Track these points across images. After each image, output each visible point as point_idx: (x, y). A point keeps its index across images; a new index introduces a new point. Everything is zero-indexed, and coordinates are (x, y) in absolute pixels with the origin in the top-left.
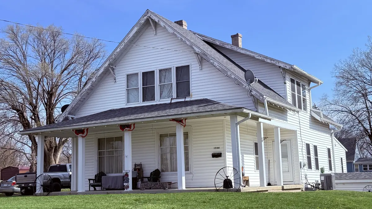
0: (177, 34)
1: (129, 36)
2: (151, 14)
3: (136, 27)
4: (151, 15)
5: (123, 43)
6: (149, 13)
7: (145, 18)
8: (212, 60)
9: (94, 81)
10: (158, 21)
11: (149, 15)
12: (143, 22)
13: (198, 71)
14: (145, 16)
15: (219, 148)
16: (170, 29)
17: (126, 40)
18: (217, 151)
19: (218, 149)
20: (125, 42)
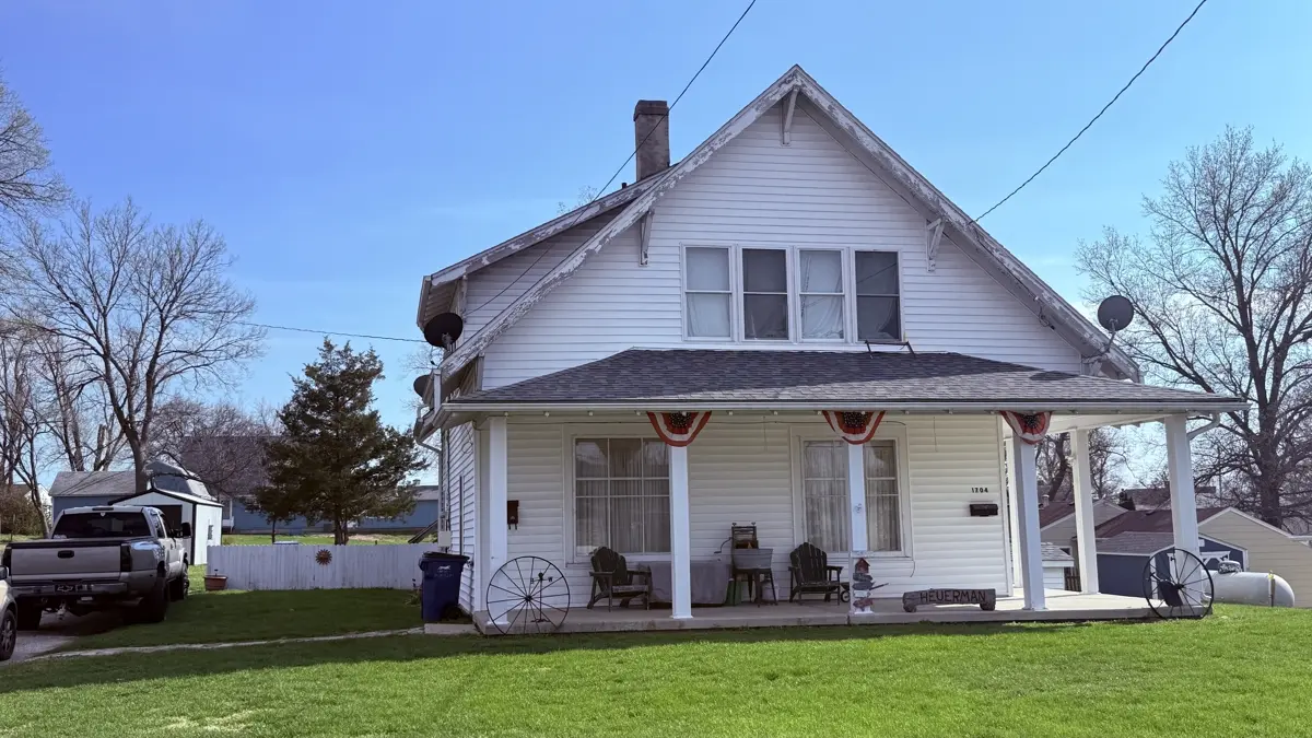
0: (892, 160)
1: (727, 132)
2: (805, 83)
3: (754, 110)
4: (804, 85)
5: (707, 150)
6: (799, 78)
7: (786, 88)
8: (997, 250)
9: (597, 250)
10: (830, 107)
11: (800, 84)
12: (778, 98)
13: (924, 272)
14: (785, 82)
15: (986, 490)
16: (869, 139)
17: (717, 141)
18: (981, 498)
19: (984, 493)
20: (716, 148)
